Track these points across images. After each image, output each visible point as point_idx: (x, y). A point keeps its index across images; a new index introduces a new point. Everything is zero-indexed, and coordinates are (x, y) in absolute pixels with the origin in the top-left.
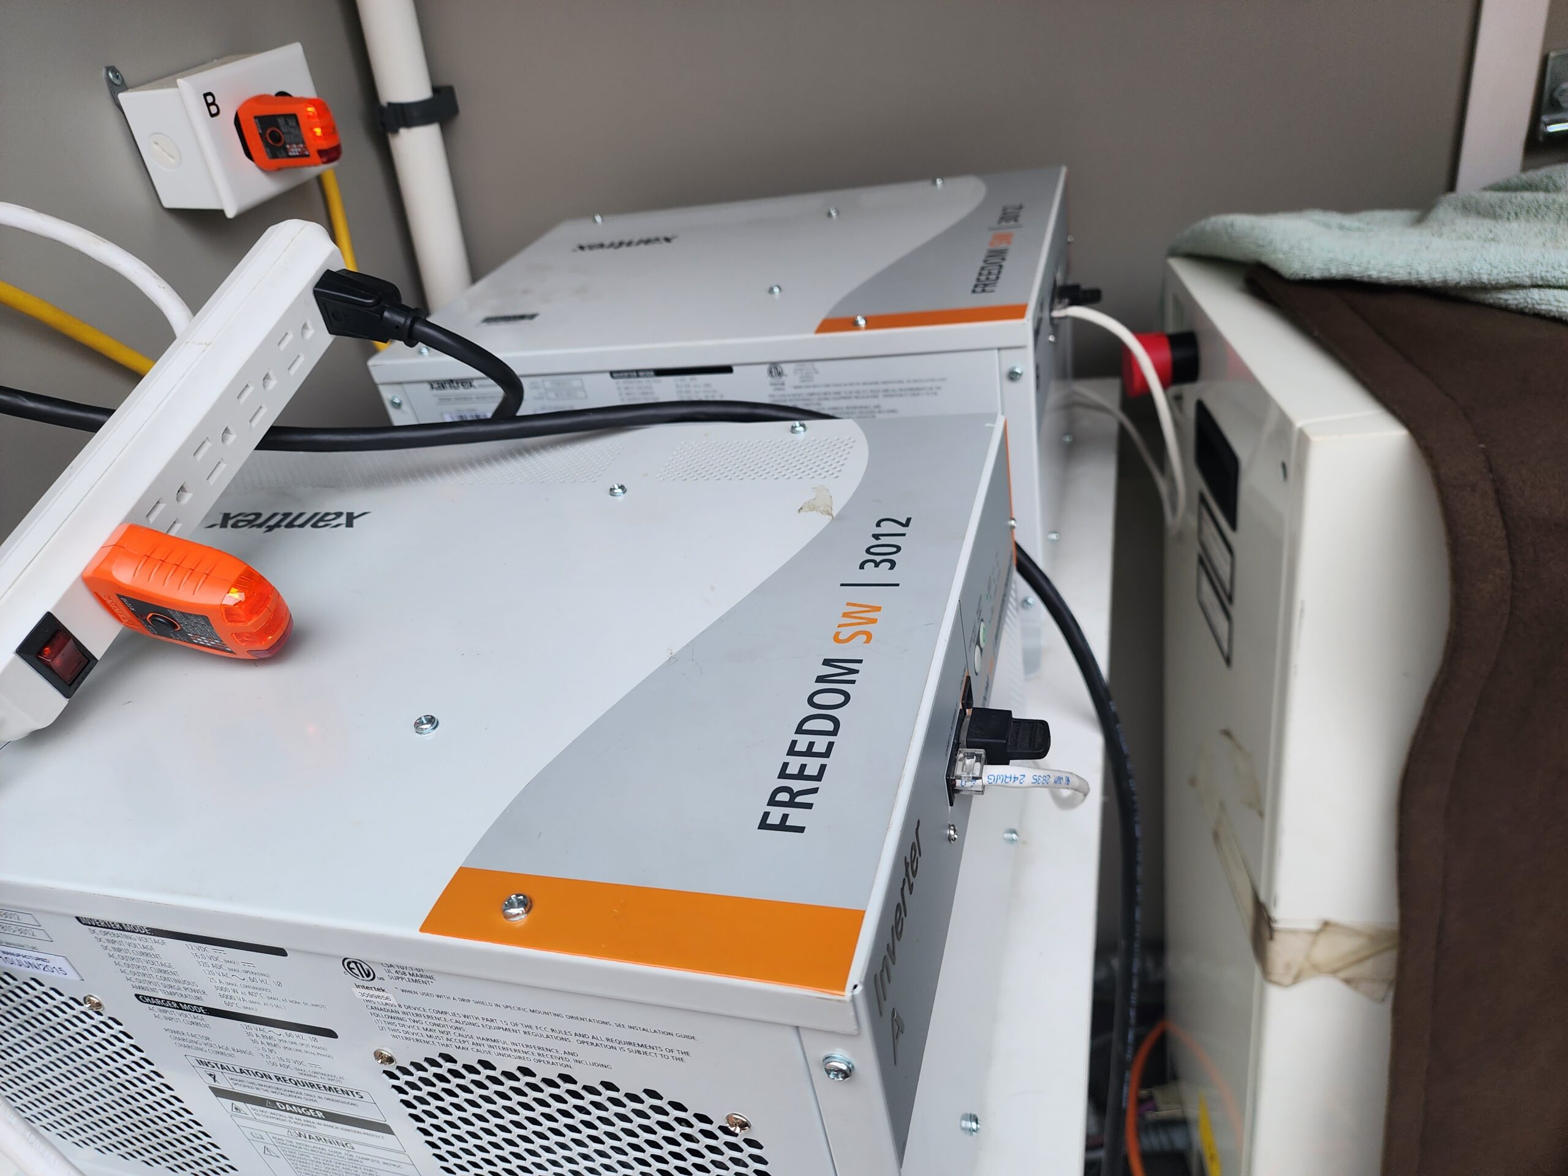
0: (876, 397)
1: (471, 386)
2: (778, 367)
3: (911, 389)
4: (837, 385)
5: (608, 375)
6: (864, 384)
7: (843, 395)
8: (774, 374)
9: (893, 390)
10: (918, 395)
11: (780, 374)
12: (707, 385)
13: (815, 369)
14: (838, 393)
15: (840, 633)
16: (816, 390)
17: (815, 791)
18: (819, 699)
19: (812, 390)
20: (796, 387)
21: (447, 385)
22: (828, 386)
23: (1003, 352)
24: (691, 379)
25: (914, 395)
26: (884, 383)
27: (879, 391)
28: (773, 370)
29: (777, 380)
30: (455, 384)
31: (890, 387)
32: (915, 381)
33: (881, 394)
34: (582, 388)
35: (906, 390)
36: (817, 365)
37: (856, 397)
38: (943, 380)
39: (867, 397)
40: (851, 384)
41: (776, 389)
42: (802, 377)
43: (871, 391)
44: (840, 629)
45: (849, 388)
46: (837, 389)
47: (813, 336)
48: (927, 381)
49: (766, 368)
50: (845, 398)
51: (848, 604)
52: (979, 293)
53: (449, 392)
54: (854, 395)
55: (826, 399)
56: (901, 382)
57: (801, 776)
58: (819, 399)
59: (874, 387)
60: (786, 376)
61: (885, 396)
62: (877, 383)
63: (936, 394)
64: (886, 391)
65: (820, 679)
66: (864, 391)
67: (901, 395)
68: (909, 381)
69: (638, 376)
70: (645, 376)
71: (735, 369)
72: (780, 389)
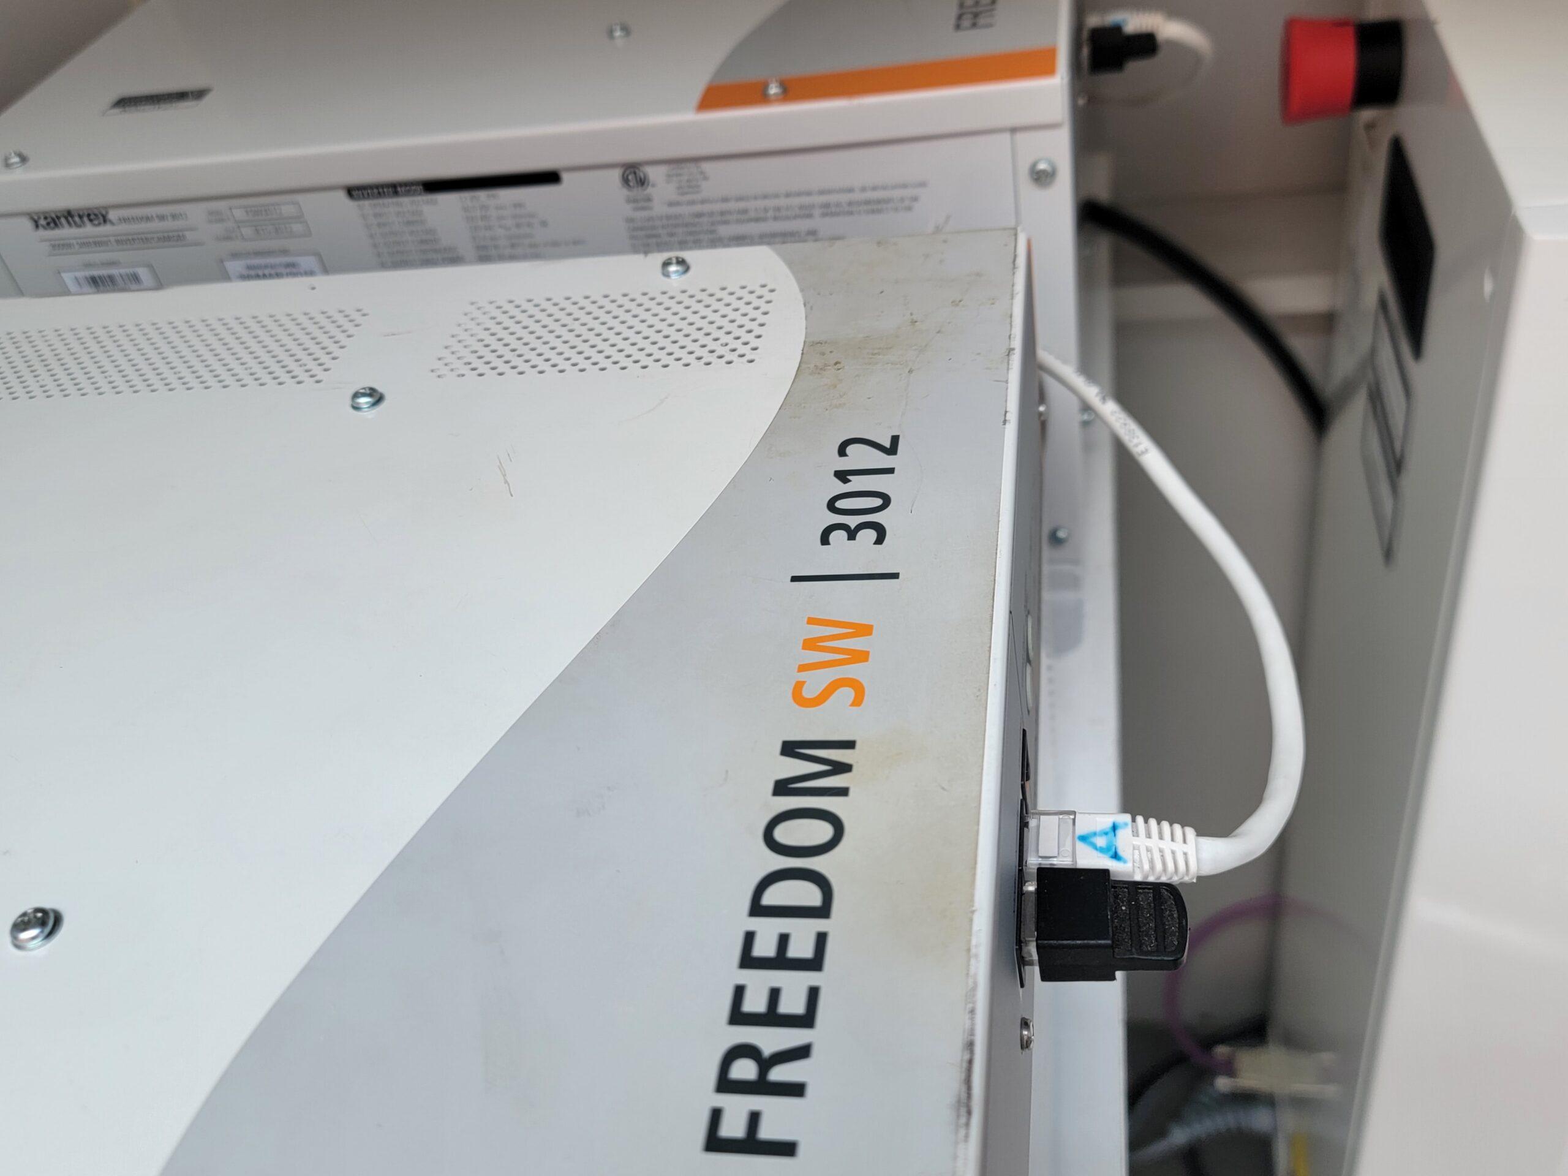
0: (809, 216)
1: (105, 221)
2: (637, 171)
3: (867, 202)
4: (740, 199)
5: (342, 195)
6: (788, 195)
7: (752, 214)
8: (631, 184)
9: (838, 205)
10: (879, 211)
11: (642, 182)
12: (518, 205)
13: (702, 173)
14: (745, 211)
15: (803, 683)
16: (706, 208)
17: (802, 1052)
18: (785, 834)
19: (698, 208)
20: (671, 204)
21: (63, 220)
22: (725, 200)
23: (1020, 136)
24: (489, 196)
25: (873, 212)
26: (822, 192)
27: (812, 206)
28: (630, 177)
29: (638, 192)
30: (77, 219)
31: (832, 198)
32: (874, 188)
33: (817, 212)
34: (299, 218)
35: (859, 203)
36: (706, 167)
37: (775, 219)
38: (923, 184)
39: (796, 217)
40: (765, 197)
41: (636, 209)
42: (679, 188)
43: (801, 207)
44: (803, 676)
45: (761, 204)
46: (742, 205)
47: (690, 117)
48: (895, 187)
49: (616, 174)
50: (757, 220)
51: (811, 621)
52: (967, 29)
53: (65, 232)
54: (771, 214)
55: (726, 222)
56: (850, 190)
57: (772, 1017)
58: (713, 224)
59: (806, 200)
60: (653, 186)
61: (824, 215)
62: (809, 194)
63: (909, 209)
64: (826, 206)
65: (782, 788)
66: (788, 208)
67: (851, 213)
68: (863, 189)
69: (396, 193)
70: (408, 193)
71: (565, 177)
72: (643, 209)
